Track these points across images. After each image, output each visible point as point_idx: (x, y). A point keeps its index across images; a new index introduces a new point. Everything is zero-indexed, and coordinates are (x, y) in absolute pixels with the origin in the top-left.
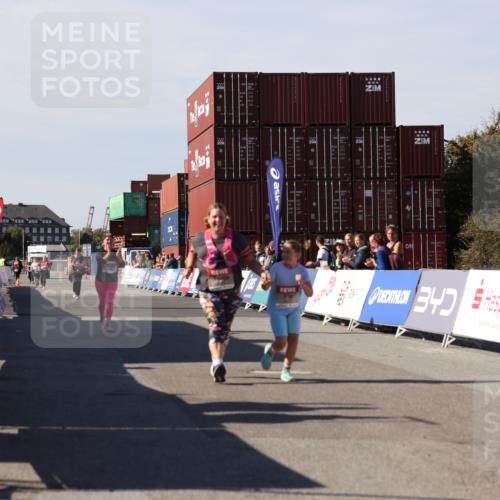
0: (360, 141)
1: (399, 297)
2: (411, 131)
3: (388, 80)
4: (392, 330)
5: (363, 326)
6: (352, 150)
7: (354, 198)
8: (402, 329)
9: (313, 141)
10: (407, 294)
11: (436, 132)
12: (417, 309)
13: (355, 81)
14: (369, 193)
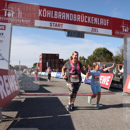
0: (56, 60)
1: (59, 75)
2: (60, 59)
3: (58, 55)
4: (58, 78)
5: (56, 77)
6: (55, 61)
7: (55, 66)
8: (59, 78)
9: (51, 60)
10: (60, 75)
11: (63, 59)
12: (61, 76)
13: (55, 55)
14: (56, 65)
